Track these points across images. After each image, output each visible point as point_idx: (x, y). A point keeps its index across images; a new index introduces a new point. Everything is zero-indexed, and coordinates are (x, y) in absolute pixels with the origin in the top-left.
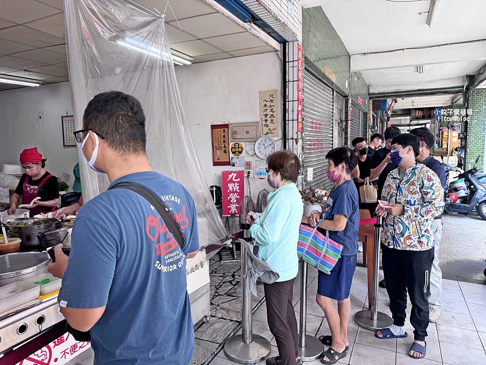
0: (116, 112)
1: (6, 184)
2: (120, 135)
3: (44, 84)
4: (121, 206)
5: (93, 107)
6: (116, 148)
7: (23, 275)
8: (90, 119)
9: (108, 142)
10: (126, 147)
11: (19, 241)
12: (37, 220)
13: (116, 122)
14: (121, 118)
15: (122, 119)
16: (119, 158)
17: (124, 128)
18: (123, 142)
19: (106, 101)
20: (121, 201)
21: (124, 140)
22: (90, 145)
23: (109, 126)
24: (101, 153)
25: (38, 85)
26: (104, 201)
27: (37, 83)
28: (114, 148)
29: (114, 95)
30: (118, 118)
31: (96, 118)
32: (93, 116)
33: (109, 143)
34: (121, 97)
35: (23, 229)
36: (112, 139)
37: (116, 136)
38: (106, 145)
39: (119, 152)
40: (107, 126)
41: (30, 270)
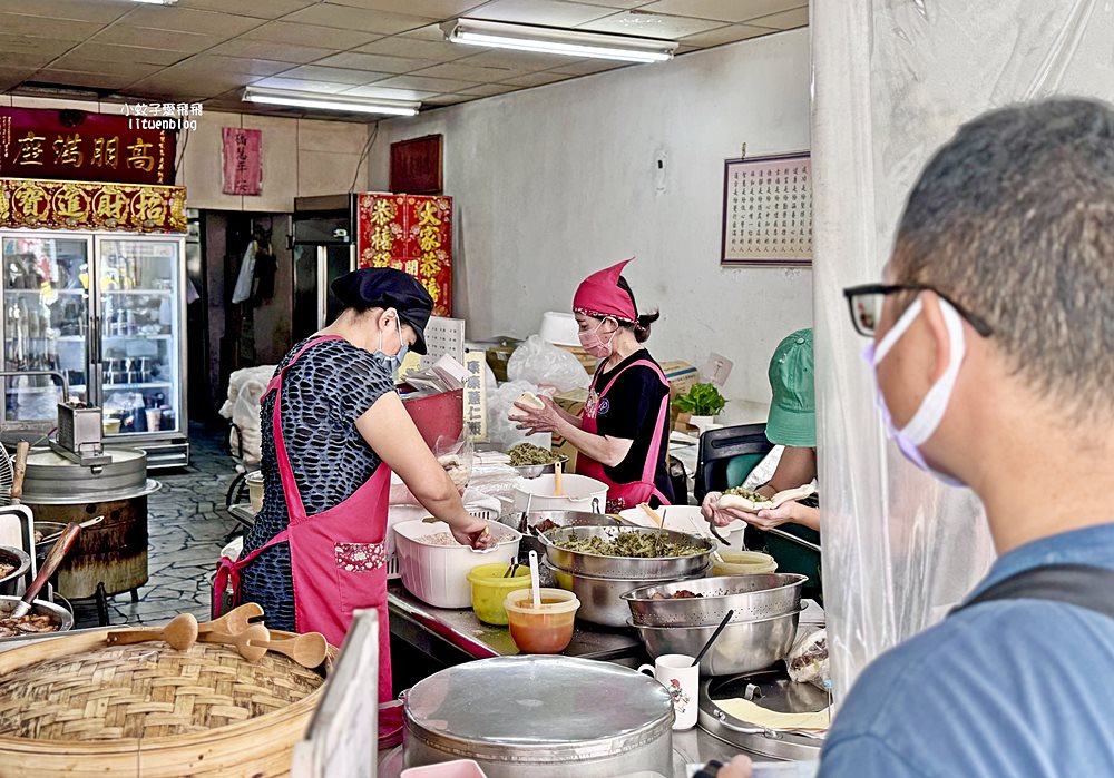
0: (1069, 206)
1: (546, 376)
2: (1078, 321)
3: (685, 50)
4: (1068, 711)
5: (953, 181)
6: (1048, 383)
7: (579, 760)
8: (934, 239)
9: (1009, 352)
10: (1101, 383)
11: (573, 604)
12: (629, 529)
13: (1065, 256)
14: (1088, 233)
15: (1096, 243)
16: (1057, 434)
17: (1101, 286)
18: (1089, 356)
19: (1022, 152)
20: (1065, 678)
21: (1096, 345)
22: (918, 355)
23: (1024, 276)
24: (968, 401)
25: (664, 57)
26: (978, 664)
27: (662, 51)
28: (1037, 384)
29: (1066, 122)
30: (1075, 237)
31: (963, 236)
32: (950, 225)
33: (1014, 361)
34: (1098, 125)
35: (585, 559)
36: (1033, 337)
37: (1058, 325)
38: (996, 364)
39: (1060, 406)
40: (1014, 276)
41: (602, 746)
